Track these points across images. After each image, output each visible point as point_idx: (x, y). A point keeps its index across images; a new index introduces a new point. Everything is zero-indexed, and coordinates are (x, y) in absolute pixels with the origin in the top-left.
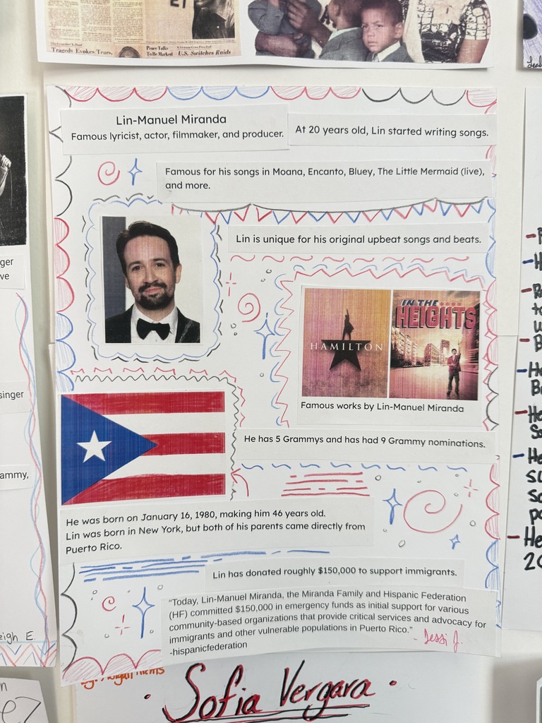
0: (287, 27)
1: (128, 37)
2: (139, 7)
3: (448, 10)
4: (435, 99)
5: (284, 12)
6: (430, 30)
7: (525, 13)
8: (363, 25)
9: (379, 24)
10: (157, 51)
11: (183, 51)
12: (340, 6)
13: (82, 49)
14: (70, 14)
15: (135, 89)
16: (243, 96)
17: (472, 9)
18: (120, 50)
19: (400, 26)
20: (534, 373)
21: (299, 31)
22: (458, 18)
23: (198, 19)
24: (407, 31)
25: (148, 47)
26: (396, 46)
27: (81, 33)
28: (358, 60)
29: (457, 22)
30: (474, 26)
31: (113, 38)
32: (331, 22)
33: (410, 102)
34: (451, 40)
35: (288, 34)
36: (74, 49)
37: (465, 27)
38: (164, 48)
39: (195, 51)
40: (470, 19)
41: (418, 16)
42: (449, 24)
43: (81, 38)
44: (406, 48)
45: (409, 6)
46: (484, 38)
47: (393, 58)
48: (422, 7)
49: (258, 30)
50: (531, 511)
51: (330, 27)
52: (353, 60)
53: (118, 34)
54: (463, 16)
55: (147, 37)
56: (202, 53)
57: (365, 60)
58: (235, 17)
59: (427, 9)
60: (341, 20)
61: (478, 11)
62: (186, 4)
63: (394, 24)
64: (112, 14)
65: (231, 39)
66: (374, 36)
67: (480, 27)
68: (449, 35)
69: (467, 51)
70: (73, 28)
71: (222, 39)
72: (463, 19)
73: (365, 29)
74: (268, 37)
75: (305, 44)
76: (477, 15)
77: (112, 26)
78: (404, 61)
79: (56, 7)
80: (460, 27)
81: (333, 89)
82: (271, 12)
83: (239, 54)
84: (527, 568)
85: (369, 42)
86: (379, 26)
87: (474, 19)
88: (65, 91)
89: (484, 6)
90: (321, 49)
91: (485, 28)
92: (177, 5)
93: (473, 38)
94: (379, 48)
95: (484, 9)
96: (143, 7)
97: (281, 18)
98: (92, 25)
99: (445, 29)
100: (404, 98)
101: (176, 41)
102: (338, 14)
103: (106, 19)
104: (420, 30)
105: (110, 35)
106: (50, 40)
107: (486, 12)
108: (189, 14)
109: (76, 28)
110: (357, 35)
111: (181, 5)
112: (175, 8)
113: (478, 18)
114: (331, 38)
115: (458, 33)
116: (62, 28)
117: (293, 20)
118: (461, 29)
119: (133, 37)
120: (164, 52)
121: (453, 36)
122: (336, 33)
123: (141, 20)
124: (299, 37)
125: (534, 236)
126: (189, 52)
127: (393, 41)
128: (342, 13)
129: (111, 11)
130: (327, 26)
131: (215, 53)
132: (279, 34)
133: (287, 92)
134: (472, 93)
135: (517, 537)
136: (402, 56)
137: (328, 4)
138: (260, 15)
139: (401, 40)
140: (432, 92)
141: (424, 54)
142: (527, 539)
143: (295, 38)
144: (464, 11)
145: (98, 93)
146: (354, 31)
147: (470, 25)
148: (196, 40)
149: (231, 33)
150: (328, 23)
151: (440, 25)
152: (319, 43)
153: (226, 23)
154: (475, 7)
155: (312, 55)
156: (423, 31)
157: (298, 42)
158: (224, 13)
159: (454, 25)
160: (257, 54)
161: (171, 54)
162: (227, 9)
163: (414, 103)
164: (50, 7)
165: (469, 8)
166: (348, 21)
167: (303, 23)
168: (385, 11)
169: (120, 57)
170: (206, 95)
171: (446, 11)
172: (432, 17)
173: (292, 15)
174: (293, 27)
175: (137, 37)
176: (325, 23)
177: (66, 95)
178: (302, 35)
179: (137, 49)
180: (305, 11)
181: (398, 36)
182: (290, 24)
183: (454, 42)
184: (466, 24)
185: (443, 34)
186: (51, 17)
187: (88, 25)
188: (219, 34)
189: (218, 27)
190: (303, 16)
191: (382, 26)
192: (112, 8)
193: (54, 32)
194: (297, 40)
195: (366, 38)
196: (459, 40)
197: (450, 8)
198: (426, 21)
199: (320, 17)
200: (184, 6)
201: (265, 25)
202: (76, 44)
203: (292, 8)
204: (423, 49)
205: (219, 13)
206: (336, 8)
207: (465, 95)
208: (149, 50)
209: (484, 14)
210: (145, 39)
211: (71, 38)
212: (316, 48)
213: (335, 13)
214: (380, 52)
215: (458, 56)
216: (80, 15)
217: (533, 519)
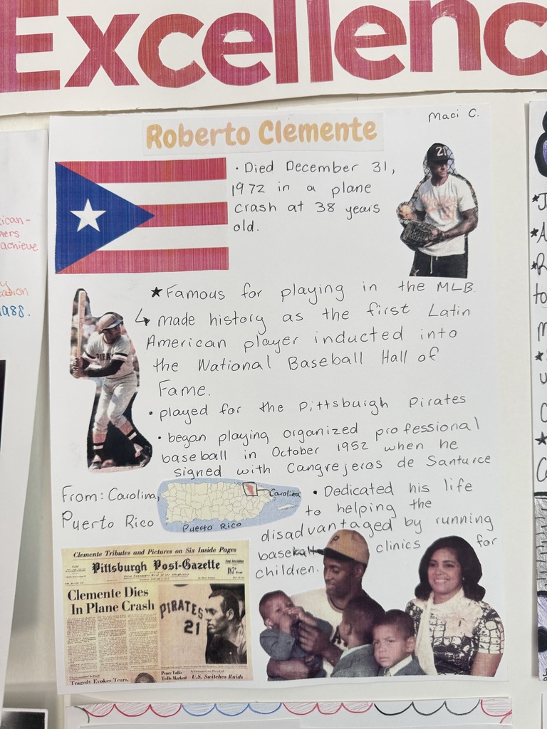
0: (298, 650)
1: (144, 664)
2: (154, 635)
3: (460, 623)
4: (448, 710)
5: (296, 637)
6: (442, 643)
7: (539, 625)
8: (375, 641)
9: (390, 639)
10: (171, 676)
11: (196, 675)
12: (351, 625)
13: (99, 679)
14: (87, 649)
15: (150, 706)
16: (256, 712)
17: (485, 623)
18: (135, 677)
19: (412, 640)
21: (310, 653)
22: (471, 631)
23: (211, 645)
24: (419, 645)
25: (162, 673)
26: (408, 660)
27: (99, 665)
28: (370, 676)
29: (470, 635)
30: (487, 639)
31: (129, 666)
32: (342, 641)
33: (423, 714)
34: (464, 652)
35: (299, 658)
36: (92, 680)
37: (478, 640)
38: (178, 673)
39: (209, 675)
40: (484, 632)
41: (430, 630)
42: (461, 637)
43: (98, 669)
44: (418, 662)
45: (421, 621)
46: (498, 652)
47: (405, 672)
48: (434, 621)
49: (269, 657)
51: (341, 646)
52: (365, 676)
53: (134, 662)
54: (476, 629)
55: (162, 663)
56: (215, 677)
57: (377, 676)
58: (247, 644)
59: (439, 622)
60: (352, 638)
61: (491, 624)
62: (200, 631)
63: (405, 639)
64: (128, 644)
65: (244, 665)
66: (386, 651)
67: (494, 641)
68: (462, 647)
69: (480, 664)
70: (91, 662)
71: (234, 665)
72: (476, 632)
73: (377, 646)
74: (279, 663)
75: (317, 665)
76: (490, 629)
77: (129, 655)
78: (416, 675)
79: (75, 644)
80: (473, 640)
81: (344, 704)
82: (282, 638)
83: (252, 679)
85: (380, 658)
86: (391, 641)
87: (487, 632)
88: (84, 709)
89: (497, 619)
90: (332, 668)
91: (499, 642)
92: (191, 632)
93: (487, 651)
94: (391, 663)
96: (158, 635)
97: (292, 643)
98: (110, 656)
99: (457, 642)
100: (417, 711)
101: (190, 665)
102: (349, 633)
103: (123, 649)
104: (432, 644)
105: (127, 664)
106: (69, 675)
107: (499, 626)
108: (202, 640)
109: (94, 661)
110: (369, 651)
111: (195, 632)
112: (189, 635)
113: (491, 632)
114: (342, 656)
115: (471, 646)
116: (80, 662)
117: (305, 644)
118: (474, 642)
119: (148, 664)
120: (178, 676)
121: (466, 648)
122: (347, 652)
123: (156, 647)
124: (310, 659)
126: (203, 676)
127: (404, 655)
128: (353, 631)
129: (127, 641)
130: (338, 645)
131: (228, 677)
132: (290, 658)
133: (299, 707)
134: (487, 703)
136: (415, 669)
137: (339, 624)
138: (271, 643)
139: (413, 654)
140: (445, 703)
141: (437, 667)
143: (307, 660)
144: (477, 624)
145: (115, 708)
146: (366, 648)
147: (483, 639)
148: (209, 665)
149: (243, 659)
150: (339, 642)
151: (452, 638)
152: (330, 662)
153: (238, 649)
154: (488, 621)
155: (324, 675)
156: (435, 644)
157: (309, 664)
158: (236, 641)
159: (467, 637)
160: (269, 680)
161: (185, 678)
162: (239, 637)
163: (428, 715)
164: (70, 645)
165: (482, 621)
166: (359, 639)
167: (314, 646)
168: (396, 626)
169: (136, 682)
170: (220, 712)
171: (458, 624)
172: (445, 630)
173: (303, 640)
174: (304, 651)
175: (153, 664)
176: (336, 643)
177: (84, 713)
178: (313, 657)
179: (152, 675)
180: (316, 634)
181: (410, 650)
182: (301, 648)
183: (467, 654)
184: (479, 637)
185: (456, 647)
186: (70, 654)
187: (105, 657)
188: (231, 660)
189: (231, 653)
190: (314, 639)
191: (394, 641)
192: (128, 638)
193: (72, 667)
194: (308, 662)
195: (377, 654)
196: (472, 652)
197: (462, 621)
198: (438, 634)
199: (331, 638)
200: (197, 633)
201: (277, 651)
202: (94, 676)
203: (303, 633)
204: (435, 662)
205: (231, 640)
206: (348, 627)
207: (480, 705)
208: (163, 675)
209: (497, 628)
210: (160, 665)
211: (88, 670)
212: (328, 667)
213: (346, 632)
214: (391, 667)
215: (471, 668)
216: (98, 649)
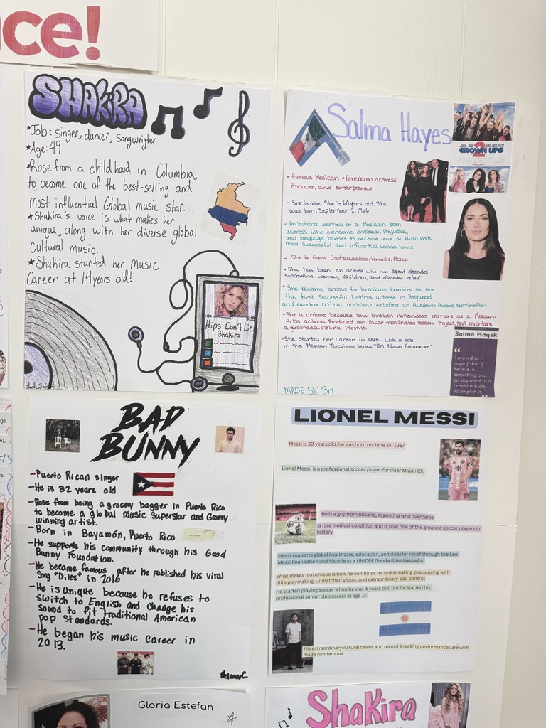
20: (37, 544)
50: (40, 616)
84: (40, 646)
95: (3, 358)
125: (34, 474)
135: (34, 629)
142: (38, 630)
217: (41, 620)
